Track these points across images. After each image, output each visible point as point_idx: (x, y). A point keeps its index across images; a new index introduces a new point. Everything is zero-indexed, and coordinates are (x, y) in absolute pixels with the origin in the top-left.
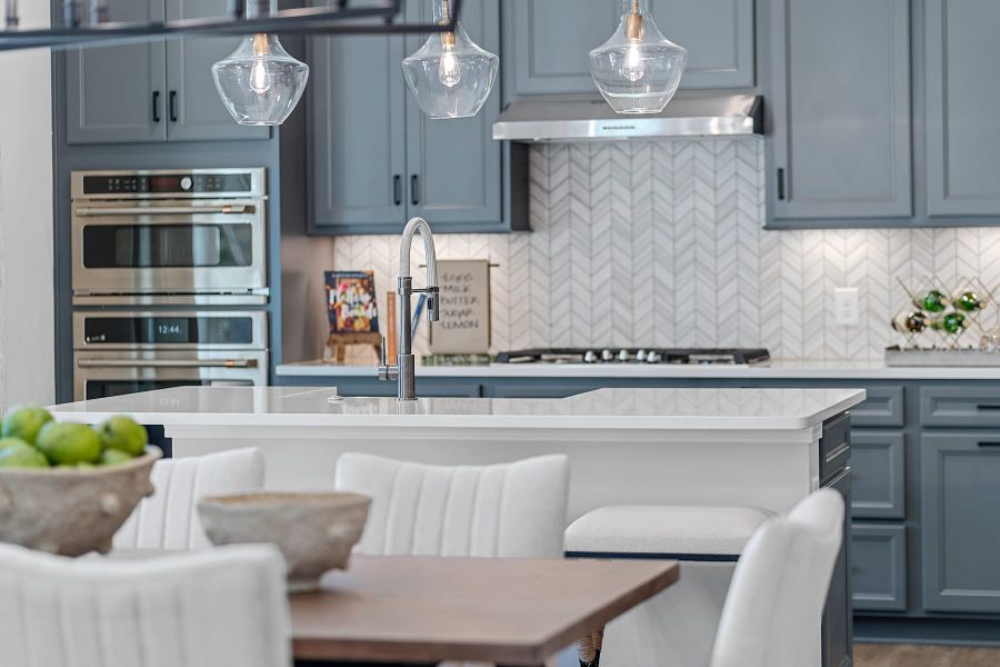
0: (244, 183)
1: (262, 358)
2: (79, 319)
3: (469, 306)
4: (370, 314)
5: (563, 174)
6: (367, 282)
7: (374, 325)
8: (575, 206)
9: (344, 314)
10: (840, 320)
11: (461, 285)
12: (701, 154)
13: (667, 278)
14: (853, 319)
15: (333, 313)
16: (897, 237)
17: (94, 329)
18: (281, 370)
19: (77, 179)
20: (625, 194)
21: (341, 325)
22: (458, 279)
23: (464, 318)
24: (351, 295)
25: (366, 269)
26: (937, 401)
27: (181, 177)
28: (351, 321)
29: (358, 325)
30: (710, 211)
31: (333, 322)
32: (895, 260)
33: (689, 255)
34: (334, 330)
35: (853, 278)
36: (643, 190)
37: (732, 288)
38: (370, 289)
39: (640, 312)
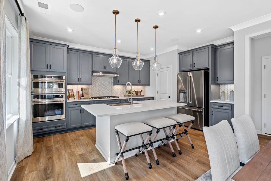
0: (62, 78)
4: (73, 94)
8: (94, 82)
9: (71, 94)
13: (103, 90)
19: (32, 76)
20: (99, 81)
21: (70, 95)
25: (72, 89)
27: (52, 76)
28: (71, 95)
29: (72, 95)
30: (107, 83)
35: (119, 90)
36: (101, 81)
37: (109, 91)
38: (73, 91)
39: (101, 93)
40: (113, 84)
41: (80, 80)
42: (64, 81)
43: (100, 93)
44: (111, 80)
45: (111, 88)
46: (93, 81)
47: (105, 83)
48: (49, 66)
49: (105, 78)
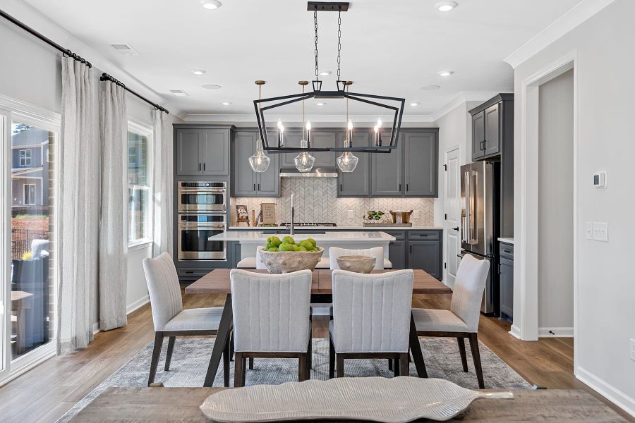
0: (221, 185)
1: (225, 225)
2: (180, 216)
4: (246, 215)
5: (289, 185)
6: (245, 208)
7: (247, 218)
8: (292, 192)
9: (241, 215)
10: (350, 217)
11: (269, 209)
12: (320, 181)
13: (312, 208)
15: (238, 215)
17: (183, 218)
18: (230, 228)
19: (180, 183)
20: (303, 189)
24: (242, 211)
25: (245, 205)
28: (242, 217)
29: (244, 218)
30: (321, 193)
31: (238, 217)
32: (361, 204)
33: (317, 203)
34: (239, 218)
35: (352, 208)
36: (307, 189)
37: (326, 210)
38: (246, 210)
40: (336, 195)
41: (257, 188)
42: (225, 190)
43: (304, 214)
44: (331, 186)
45: (330, 204)
46: (289, 188)
47: (316, 192)
48: (202, 167)
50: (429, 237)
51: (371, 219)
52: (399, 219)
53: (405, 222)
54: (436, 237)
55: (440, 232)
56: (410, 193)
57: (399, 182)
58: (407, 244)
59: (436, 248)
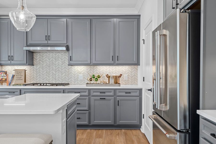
3: (21, 77)
4: (6, 78)
5: (39, 57)
6: (6, 73)
7: (6, 80)
8: (41, 62)
10: (80, 79)
11: (20, 73)
13: (54, 73)
14: (82, 79)
16: (88, 67)
20: (48, 60)
22: (19, 72)
23: (20, 79)
24: (2, 75)
25: (6, 71)
26: (94, 92)
28: (2, 79)
30: (61, 63)
32: (88, 70)
33: (58, 69)
35: (82, 73)
36: (51, 60)
37: (64, 74)
39: (50, 78)
41: (11, 58)
46: (39, 59)
47: (58, 62)
49: (58, 54)
50: (131, 94)
51: (91, 81)
52: (112, 81)
53: (116, 83)
54: (137, 94)
55: (141, 90)
56: (119, 62)
57: (112, 54)
58: (115, 99)
59: (137, 102)
